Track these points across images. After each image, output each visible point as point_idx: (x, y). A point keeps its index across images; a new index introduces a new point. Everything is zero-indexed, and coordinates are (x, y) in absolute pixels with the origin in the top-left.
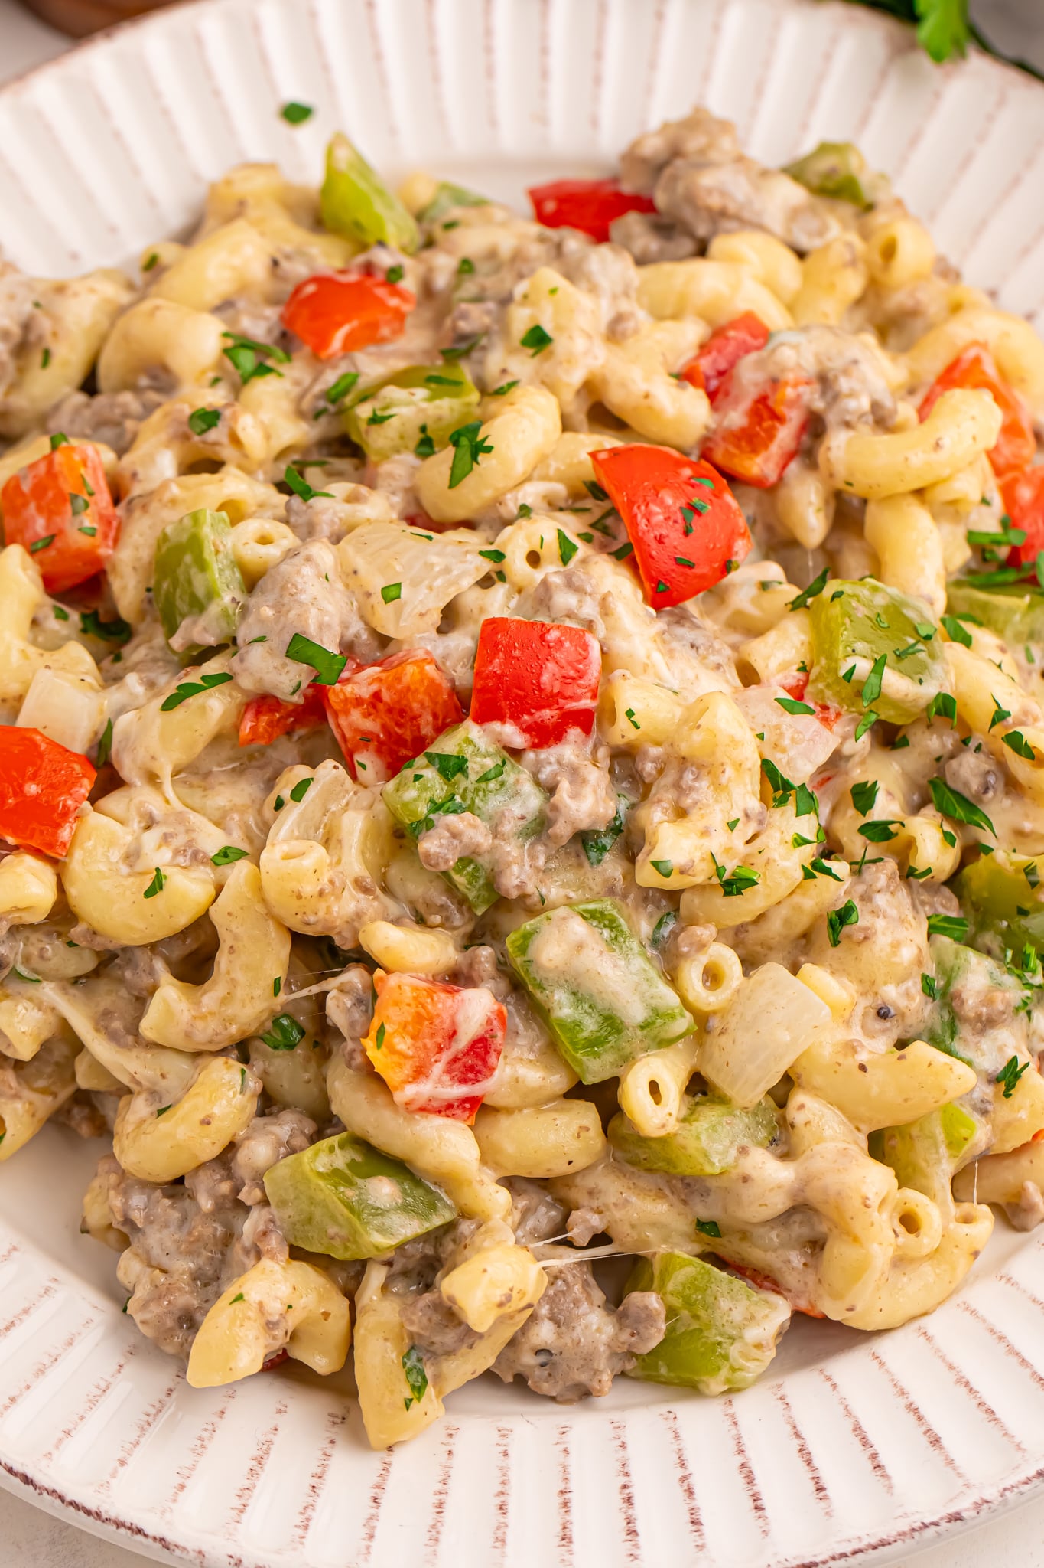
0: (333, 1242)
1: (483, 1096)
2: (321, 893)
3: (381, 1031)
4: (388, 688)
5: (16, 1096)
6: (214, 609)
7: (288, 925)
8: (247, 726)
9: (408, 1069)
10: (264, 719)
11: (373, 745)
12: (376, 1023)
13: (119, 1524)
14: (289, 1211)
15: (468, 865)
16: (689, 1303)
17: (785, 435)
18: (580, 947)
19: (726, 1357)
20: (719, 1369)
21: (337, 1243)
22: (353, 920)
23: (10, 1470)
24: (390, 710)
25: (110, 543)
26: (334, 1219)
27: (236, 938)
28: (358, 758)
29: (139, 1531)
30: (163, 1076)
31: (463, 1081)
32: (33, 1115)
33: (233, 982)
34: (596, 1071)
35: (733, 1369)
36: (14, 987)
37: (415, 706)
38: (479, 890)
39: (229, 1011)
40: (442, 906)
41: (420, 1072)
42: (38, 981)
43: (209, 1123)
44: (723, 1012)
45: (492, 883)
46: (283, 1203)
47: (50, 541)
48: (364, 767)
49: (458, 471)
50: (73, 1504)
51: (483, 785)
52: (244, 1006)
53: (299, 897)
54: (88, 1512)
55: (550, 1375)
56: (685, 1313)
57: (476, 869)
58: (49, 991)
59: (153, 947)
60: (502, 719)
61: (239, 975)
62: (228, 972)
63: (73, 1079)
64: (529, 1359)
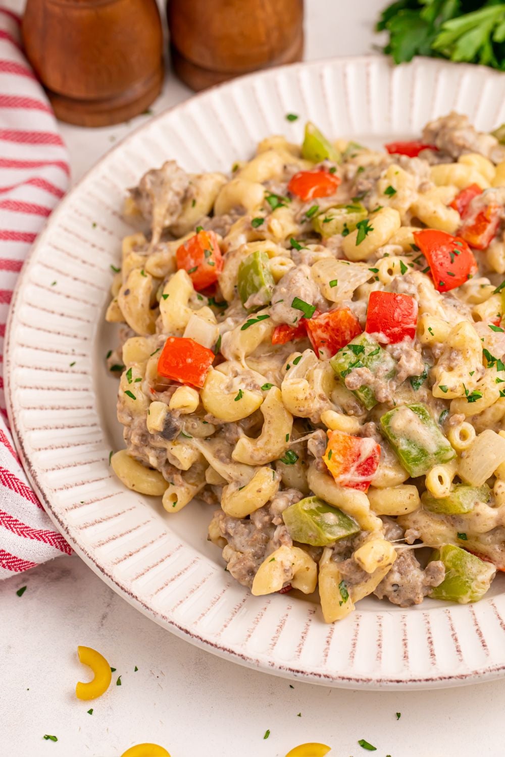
0: (311, 538)
1: (371, 481)
2: (306, 399)
3: (330, 453)
4: (332, 321)
5: (182, 485)
6: (262, 290)
7: (292, 412)
8: (276, 336)
9: (341, 468)
10: (282, 333)
11: (326, 344)
12: (328, 450)
13: (224, 649)
14: (293, 527)
15: (365, 389)
16: (455, 565)
17: (490, 228)
18: (410, 421)
19: (470, 587)
20: (467, 592)
21: (312, 538)
22: (318, 411)
23: (180, 628)
24: (333, 330)
25: (220, 269)
26: (311, 528)
27: (271, 417)
28: (320, 349)
29: (233, 652)
30: (241, 475)
31: (363, 475)
32: (189, 493)
33: (270, 436)
34: (416, 472)
35: (473, 592)
36: (181, 440)
37: (343, 327)
38: (369, 400)
39: (268, 447)
40: (354, 407)
41: (346, 470)
42: (191, 437)
43: (260, 492)
44: (468, 450)
45: (374, 397)
46: (290, 523)
47: (196, 269)
48: (322, 353)
49: (360, 238)
50: (205, 641)
51: (371, 357)
52: (274, 445)
53: (297, 400)
54: (212, 645)
55: (398, 595)
56: (453, 569)
57: (368, 391)
58: (195, 442)
59: (238, 423)
60: (378, 331)
61: (272, 433)
62: (268, 432)
63: (205, 480)
64: (389, 588)
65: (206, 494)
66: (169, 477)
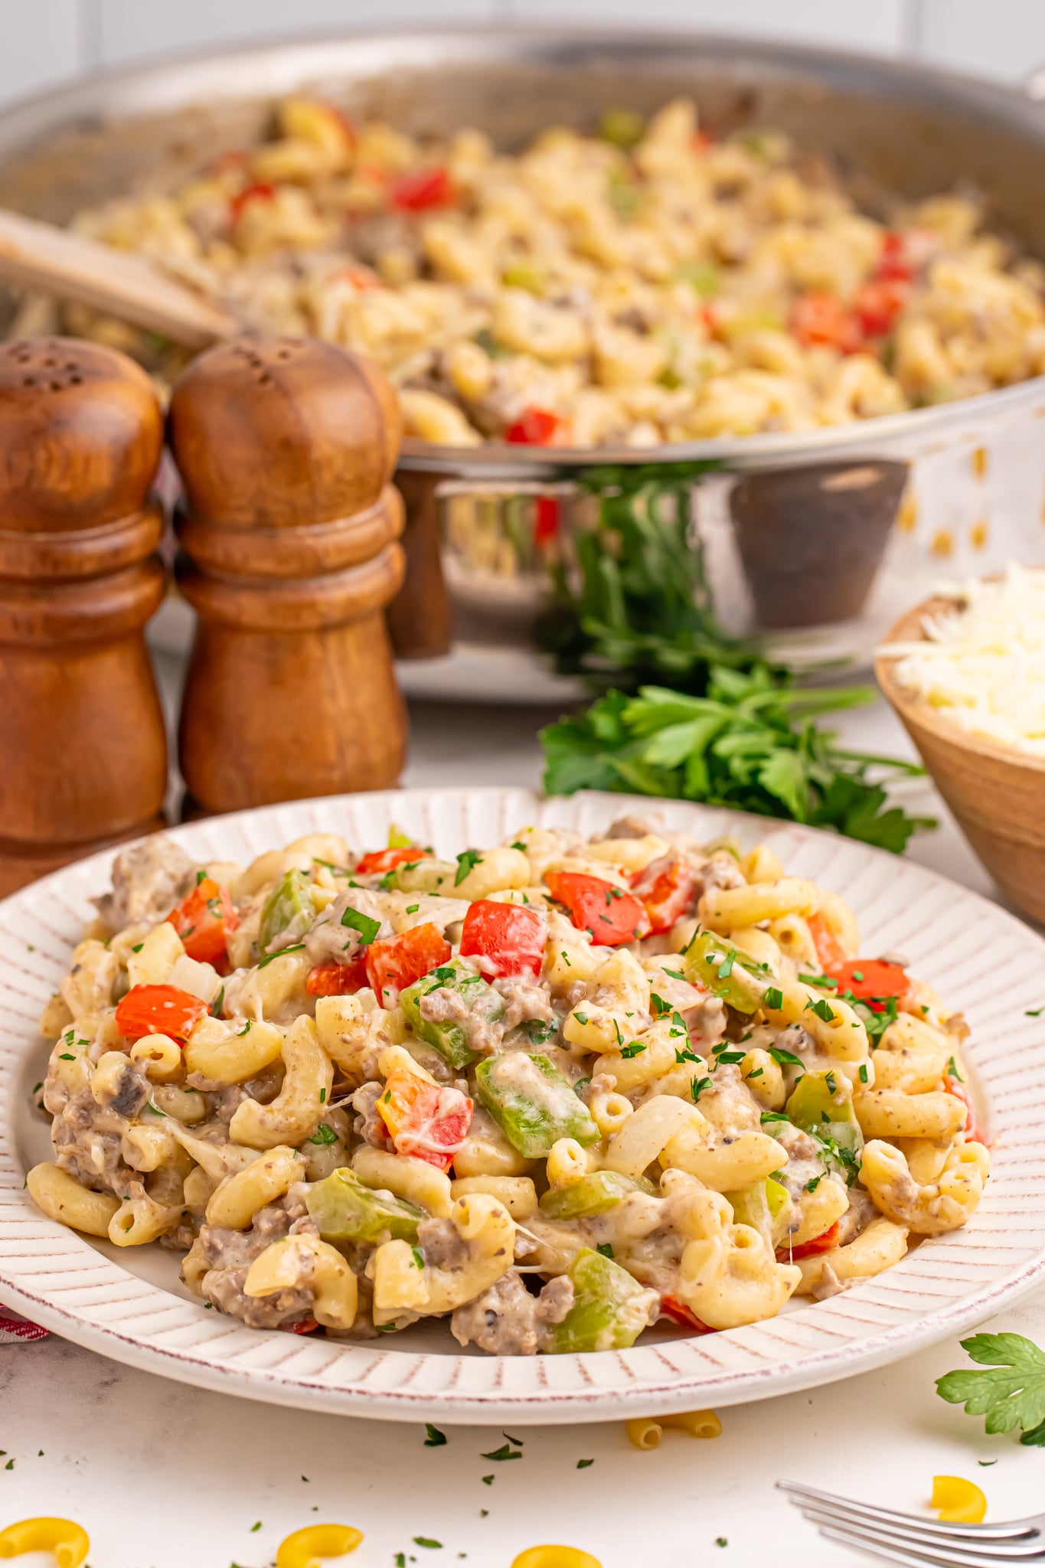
0: (350, 1222)
1: (455, 1154)
2: (355, 1020)
3: (389, 1095)
4: (408, 940)
5: (141, 1198)
6: (296, 919)
7: (331, 1050)
8: (314, 976)
9: (406, 1120)
10: (324, 975)
11: (394, 980)
12: (385, 1092)
13: (192, 1360)
14: (322, 1212)
15: (453, 1028)
16: (590, 1282)
17: (677, 897)
18: (524, 1066)
19: (614, 1315)
20: (609, 1322)
21: (353, 1222)
22: (375, 1052)
23: (121, 1337)
24: (408, 955)
25: (232, 927)
26: (350, 1207)
27: (298, 1059)
28: (385, 989)
29: (206, 1364)
30: (242, 1160)
31: (442, 1141)
32: (153, 1214)
33: (294, 1090)
34: (534, 1152)
35: (619, 1323)
36: (148, 1118)
37: (425, 952)
38: (458, 1048)
39: (290, 1108)
40: (434, 1063)
41: (414, 1125)
42: (164, 1115)
43: (270, 1167)
44: (618, 1130)
45: (467, 1046)
46: (317, 1208)
47: (192, 930)
48: (388, 994)
49: (461, 875)
50: (163, 1352)
51: (465, 985)
52: (300, 1104)
53: (340, 1018)
54: (172, 1355)
55: (494, 1332)
56: (587, 1291)
57: (458, 1032)
58: (170, 1125)
59: (241, 1084)
60: (480, 953)
61: (298, 1084)
62: (291, 1084)
63: (183, 1201)
64: (480, 1317)
65: (182, 1228)
66: (122, 1187)
